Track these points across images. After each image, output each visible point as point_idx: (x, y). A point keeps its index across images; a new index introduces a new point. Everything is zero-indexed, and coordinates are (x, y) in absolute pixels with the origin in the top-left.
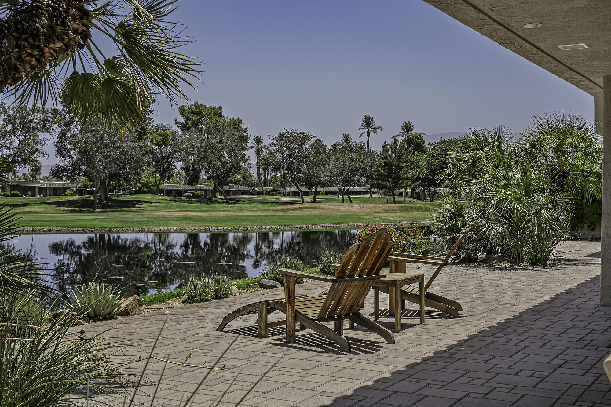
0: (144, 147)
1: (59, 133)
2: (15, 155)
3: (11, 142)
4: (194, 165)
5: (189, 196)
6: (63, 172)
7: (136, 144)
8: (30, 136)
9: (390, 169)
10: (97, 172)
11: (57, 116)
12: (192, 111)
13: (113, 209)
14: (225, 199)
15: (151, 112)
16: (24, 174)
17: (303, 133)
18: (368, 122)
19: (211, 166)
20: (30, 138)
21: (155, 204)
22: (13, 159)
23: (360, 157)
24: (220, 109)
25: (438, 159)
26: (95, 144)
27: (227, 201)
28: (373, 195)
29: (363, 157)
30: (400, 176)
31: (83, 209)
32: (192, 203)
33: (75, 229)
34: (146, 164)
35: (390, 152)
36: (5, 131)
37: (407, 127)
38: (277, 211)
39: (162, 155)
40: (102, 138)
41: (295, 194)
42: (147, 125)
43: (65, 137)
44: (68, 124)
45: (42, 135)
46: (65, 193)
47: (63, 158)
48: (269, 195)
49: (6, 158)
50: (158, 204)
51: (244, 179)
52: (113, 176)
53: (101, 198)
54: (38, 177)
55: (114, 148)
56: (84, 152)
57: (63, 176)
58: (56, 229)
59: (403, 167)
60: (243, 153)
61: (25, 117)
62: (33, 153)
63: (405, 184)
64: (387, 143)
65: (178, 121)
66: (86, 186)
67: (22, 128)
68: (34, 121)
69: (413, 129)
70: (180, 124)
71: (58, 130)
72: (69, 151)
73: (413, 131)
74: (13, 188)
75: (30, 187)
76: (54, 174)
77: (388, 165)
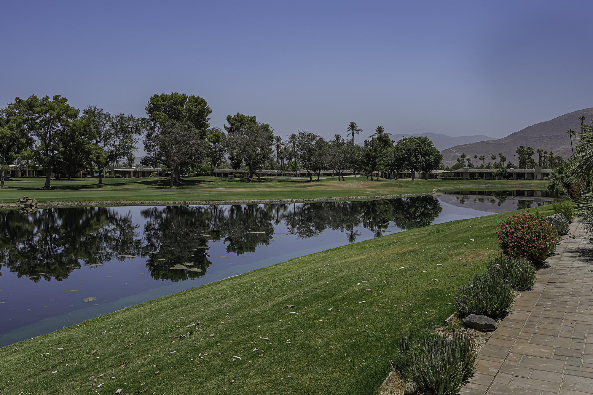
0: (205, 143)
1: (146, 135)
2: (117, 150)
3: (115, 141)
4: (238, 156)
5: (233, 177)
6: (150, 161)
7: (199, 142)
8: (127, 137)
9: (369, 158)
10: (173, 161)
11: (145, 123)
12: (235, 119)
13: (184, 187)
14: (259, 179)
15: (209, 119)
16: (124, 163)
17: (311, 134)
18: (353, 126)
19: (249, 156)
20: (127, 138)
21: (211, 183)
22: (115, 153)
23: (351, 150)
24: (255, 117)
25: (401, 151)
26: (171, 141)
27: (260, 180)
28: (356, 176)
29: (353, 150)
30: (376, 163)
31: (163, 187)
32: (236, 182)
33: (160, 202)
34: (206, 156)
35: (369, 147)
36: (111, 134)
37: (380, 130)
38: (297, 187)
39: (215, 149)
40: (176, 138)
41: (303, 175)
42: (206, 128)
43: (151, 137)
44: (152, 128)
45: (135, 136)
46: (151, 176)
47: (150, 151)
48: (285, 176)
49: (111, 152)
50: (213, 183)
51: (271, 165)
52: (183, 164)
53: (175, 179)
54: (133, 165)
55: (184, 144)
56: (164, 148)
57: (149, 164)
58: (146, 202)
59: (378, 157)
60: (270, 147)
61: (123, 124)
62: (129, 149)
63: (379, 168)
64: (367, 141)
65: (226, 126)
66: (164, 171)
67: (122, 132)
68: (130, 126)
69: (383, 131)
70: (228, 128)
71: (146, 133)
72: (153, 147)
73: (384, 133)
74: (117, 172)
75: (128, 171)
76: (144, 162)
77: (368, 156)
